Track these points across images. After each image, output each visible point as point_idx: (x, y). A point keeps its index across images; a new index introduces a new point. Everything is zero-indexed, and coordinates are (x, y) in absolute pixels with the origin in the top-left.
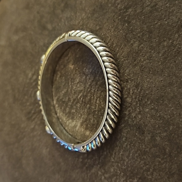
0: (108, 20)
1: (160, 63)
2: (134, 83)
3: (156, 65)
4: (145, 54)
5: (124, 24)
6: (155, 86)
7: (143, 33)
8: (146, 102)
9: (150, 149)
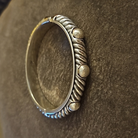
0: (82, 6)
1: (128, 42)
2: (105, 61)
3: (124, 44)
4: (114, 34)
5: (96, 9)
6: (124, 64)
7: (113, 15)
8: (116, 78)
9: (121, 122)
